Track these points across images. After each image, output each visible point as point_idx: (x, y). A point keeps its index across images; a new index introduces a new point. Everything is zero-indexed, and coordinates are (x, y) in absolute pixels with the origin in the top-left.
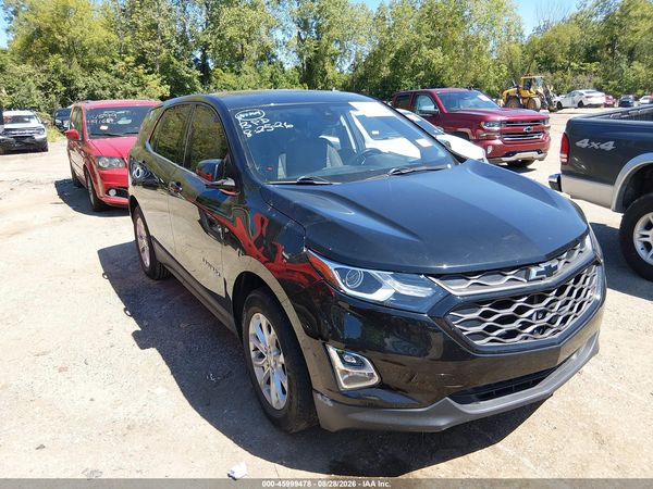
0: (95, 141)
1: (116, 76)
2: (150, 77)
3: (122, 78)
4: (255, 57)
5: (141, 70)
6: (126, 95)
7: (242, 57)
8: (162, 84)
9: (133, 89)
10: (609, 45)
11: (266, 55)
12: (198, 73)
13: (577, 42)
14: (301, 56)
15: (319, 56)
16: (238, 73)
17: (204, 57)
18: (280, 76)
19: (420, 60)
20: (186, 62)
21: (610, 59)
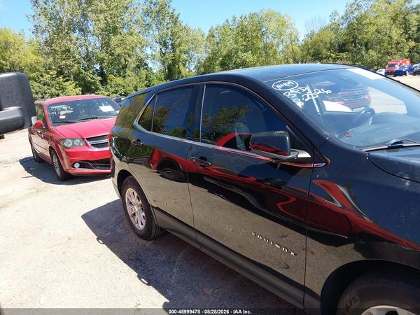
0: (58, 128)
1: (44, 85)
2: (68, 83)
3: (49, 85)
4: (133, 66)
5: (61, 79)
6: (52, 96)
7: (125, 67)
8: (76, 87)
9: (57, 92)
10: (352, 42)
11: (141, 64)
12: (99, 78)
13: (333, 41)
14: (163, 63)
15: (175, 61)
16: (124, 77)
17: (102, 68)
18: (152, 77)
19: (238, 60)
20: (91, 72)
21: (355, 50)
